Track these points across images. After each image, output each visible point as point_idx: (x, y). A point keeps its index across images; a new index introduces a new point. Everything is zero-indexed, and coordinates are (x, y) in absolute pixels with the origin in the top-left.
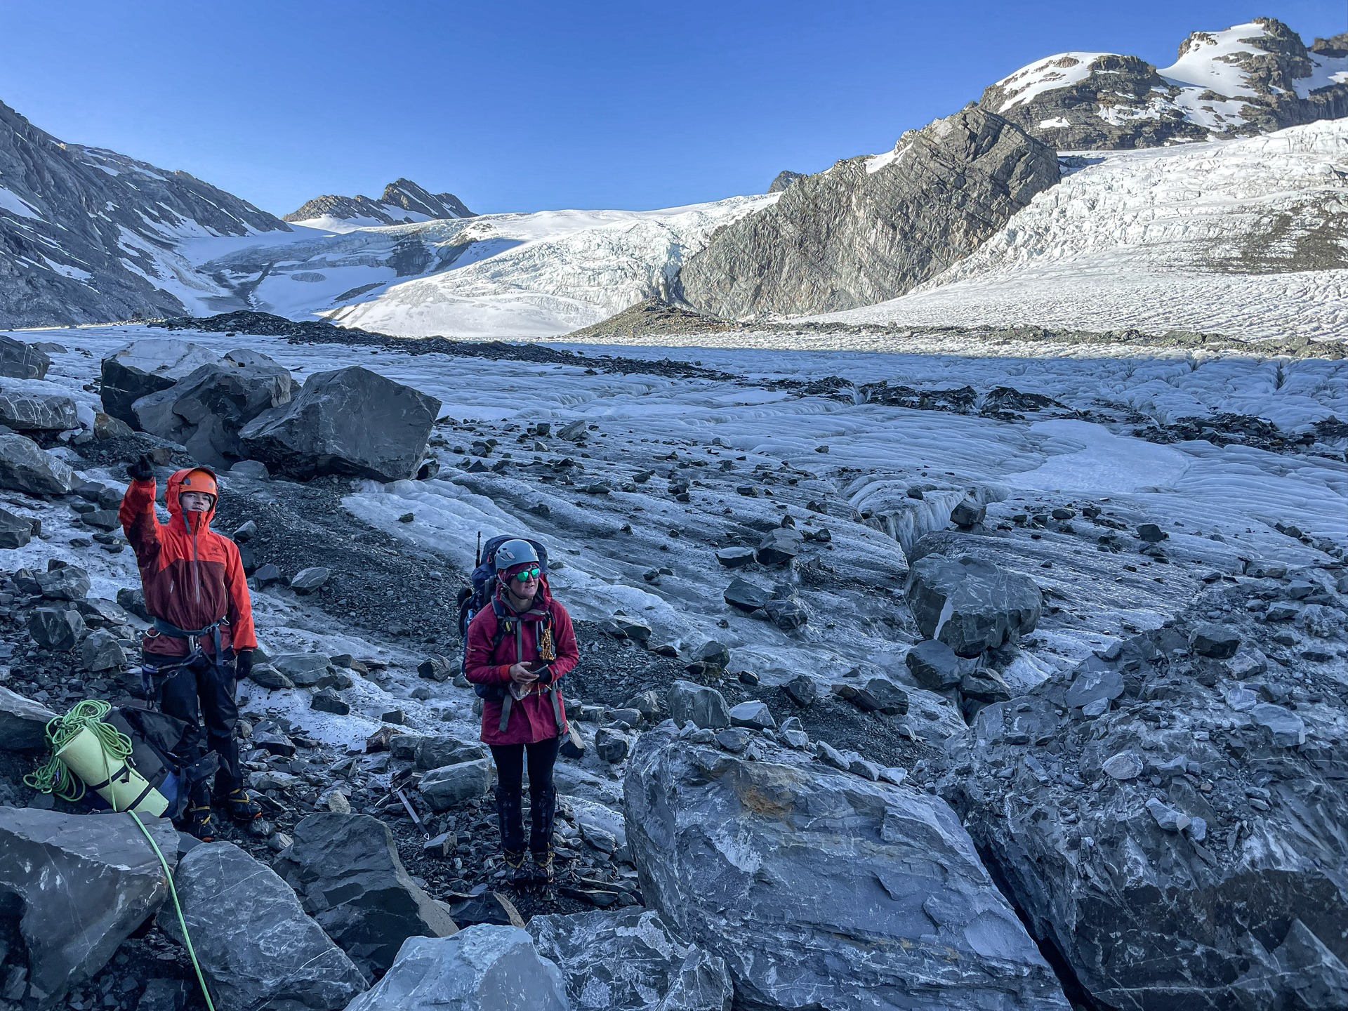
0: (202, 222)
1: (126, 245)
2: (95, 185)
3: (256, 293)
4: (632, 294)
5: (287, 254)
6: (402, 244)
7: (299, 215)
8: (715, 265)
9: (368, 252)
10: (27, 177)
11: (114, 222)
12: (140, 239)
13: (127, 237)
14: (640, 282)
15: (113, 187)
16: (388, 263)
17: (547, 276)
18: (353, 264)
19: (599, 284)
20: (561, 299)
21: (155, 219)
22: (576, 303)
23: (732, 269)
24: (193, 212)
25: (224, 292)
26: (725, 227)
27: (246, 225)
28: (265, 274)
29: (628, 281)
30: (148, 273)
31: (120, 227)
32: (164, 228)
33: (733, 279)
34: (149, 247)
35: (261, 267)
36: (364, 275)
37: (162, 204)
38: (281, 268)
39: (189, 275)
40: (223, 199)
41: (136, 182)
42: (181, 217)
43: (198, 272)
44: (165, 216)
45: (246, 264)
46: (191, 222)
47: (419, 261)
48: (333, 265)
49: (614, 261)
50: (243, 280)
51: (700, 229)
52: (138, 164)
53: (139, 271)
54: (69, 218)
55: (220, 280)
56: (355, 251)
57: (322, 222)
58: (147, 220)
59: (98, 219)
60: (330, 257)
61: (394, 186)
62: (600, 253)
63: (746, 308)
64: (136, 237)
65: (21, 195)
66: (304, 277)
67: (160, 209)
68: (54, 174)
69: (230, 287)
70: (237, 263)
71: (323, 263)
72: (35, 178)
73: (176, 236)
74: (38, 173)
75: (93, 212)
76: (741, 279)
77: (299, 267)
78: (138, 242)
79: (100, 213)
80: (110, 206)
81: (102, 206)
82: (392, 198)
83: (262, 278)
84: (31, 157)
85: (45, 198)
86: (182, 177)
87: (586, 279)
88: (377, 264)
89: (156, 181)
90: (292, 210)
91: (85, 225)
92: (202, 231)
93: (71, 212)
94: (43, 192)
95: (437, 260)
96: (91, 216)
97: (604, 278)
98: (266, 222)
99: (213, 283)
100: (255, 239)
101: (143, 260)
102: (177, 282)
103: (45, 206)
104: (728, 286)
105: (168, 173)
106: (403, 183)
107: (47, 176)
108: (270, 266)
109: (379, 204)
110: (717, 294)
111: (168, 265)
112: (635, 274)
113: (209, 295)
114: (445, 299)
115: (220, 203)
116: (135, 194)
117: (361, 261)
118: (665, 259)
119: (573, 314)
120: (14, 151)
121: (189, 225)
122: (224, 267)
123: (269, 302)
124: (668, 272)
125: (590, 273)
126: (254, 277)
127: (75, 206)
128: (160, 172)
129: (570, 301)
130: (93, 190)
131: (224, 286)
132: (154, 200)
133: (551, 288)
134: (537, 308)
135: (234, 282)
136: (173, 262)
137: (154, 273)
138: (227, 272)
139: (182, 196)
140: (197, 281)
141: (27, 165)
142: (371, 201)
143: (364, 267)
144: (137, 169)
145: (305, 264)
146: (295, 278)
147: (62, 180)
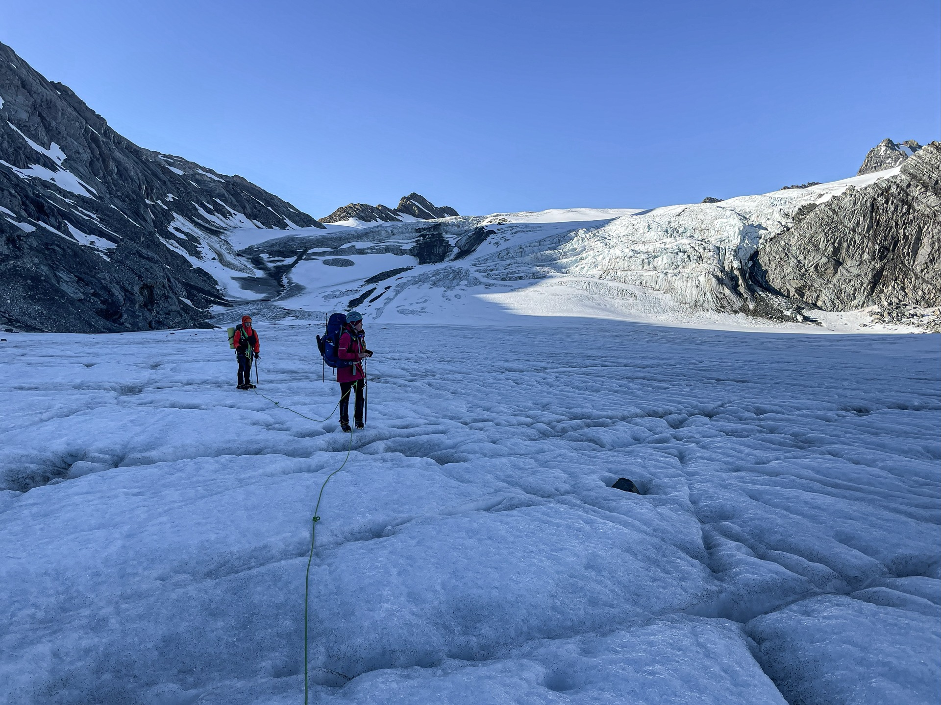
0: (250, 216)
1: (177, 229)
2: (159, 179)
3: (291, 275)
4: (702, 279)
5: (321, 242)
6: (424, 236)
7: (331, 218)
8: (810, 247)
9: (393, 242)
10: (91, 163)
11: (170, 210)
12: (191, 226)
13: (179, 223)
14: (710, 264)
15: (176, 183)
16: (411, 252)
17: (590, 259)
18: (379, 251)
19: (655, 268)
20: (611, 284)
21: (209, 211)
22: (631, 288)
23: (836, 251)
24: (244, 208)
25: (259, 274)
26: (813, 206)
27: (287, 221)
28: (300, 258)
29: (693, 264)
30: (191, 254)
31: (175, 215)
32: (217, 220)
33: (838, 264)
34: (197, 232)
35: (295, 253)
36: (390, 262)
37: (218, 200)
38: (315, 254)
39: (229, 258)
40: (271, 200)
41: (197, 181)
42: (232, 211)
43: (238, 255)
44: (219, 210)
45: (283, 249)
46: (241, 216)
47: (439, 251)
48: (361, 252)
49: (671, 243)
50: (279, 264)
51: (777, 209)
52: (203, 169)
53: (182, 252)
54: (124, 201)
55: (258, 263)
56: (381, 241)
57: (351, 223)
58: (201, 211)
59: (154, 207)
60: (359, 245)
61: (408, 198)
62: (652, 235)
63: (860, 298)
64: (187, 223)
65: (81, 178)
66: (335, 263)
67: (215, 204)
68: (118, 164)
69: (265, 269)
70: (275, 248)
71: (352, 251)
72: (99, 164)
73: (224, 226)
74: (104, 161)
75: (152, 200)
76: (849, 262)
77: (331, 253)
78: (188, 227)
79: (159, 202)
80: (170, 197)
81: (162, 197)
82: (406, 207)
83: (296, 262)
84: (99, 147)
85: (105, 183)
86: (238, 181)
87: (639, 261)
88: (401, 252)
89: (215, 181)
90: (326, 215)
91: (139, 206)
92: (248, 223)
93: (127, 196)
94: (104, 177)
95: (456, 250)
96: (148, 202)
97: (662, 262)
98: (305, 220)
99: (250, 266)
100: (294, 230)
101: (190, 244)
102: (217, 263)
103: (103, 189)
104: (831, 271)
105: (227, 177)
106: (414, 196)
107: (112, 165)
108: (304, 252)
109: (395, 212)
110: (813, 281)
111: (212, 248)
112: (700, 257)
113: (245, 275)
114: (480, 283)
115: (268, 203)
116: (195, 190)
117: (387, 250)
118: (736, 241)
119: (631, 300)
120: (82, 140)
121: (239, 218)
122: (263, 252)
123: (301, 283)
124: (741, 254)
125: (643, 256)
126: (289, 261)
127: (134, 192)
128: (221, 176)
129: (622, 286)
130: (157, 183)
131: (260, 269)
132: (211, 196)
133: (597, 272)
134: (587, 294)
135: (270, 265)
136: (217, 246)
137: (198, 255)
138: (265, 256)
139: (236, 195)
140: (236, 263)
141: (93, 153)
142: (389, 210)
143: (390, 255)
144: (200, 171)
145: (337, 251)
146: (326, 262)
147: (126, 169)
